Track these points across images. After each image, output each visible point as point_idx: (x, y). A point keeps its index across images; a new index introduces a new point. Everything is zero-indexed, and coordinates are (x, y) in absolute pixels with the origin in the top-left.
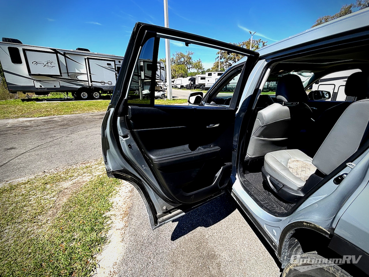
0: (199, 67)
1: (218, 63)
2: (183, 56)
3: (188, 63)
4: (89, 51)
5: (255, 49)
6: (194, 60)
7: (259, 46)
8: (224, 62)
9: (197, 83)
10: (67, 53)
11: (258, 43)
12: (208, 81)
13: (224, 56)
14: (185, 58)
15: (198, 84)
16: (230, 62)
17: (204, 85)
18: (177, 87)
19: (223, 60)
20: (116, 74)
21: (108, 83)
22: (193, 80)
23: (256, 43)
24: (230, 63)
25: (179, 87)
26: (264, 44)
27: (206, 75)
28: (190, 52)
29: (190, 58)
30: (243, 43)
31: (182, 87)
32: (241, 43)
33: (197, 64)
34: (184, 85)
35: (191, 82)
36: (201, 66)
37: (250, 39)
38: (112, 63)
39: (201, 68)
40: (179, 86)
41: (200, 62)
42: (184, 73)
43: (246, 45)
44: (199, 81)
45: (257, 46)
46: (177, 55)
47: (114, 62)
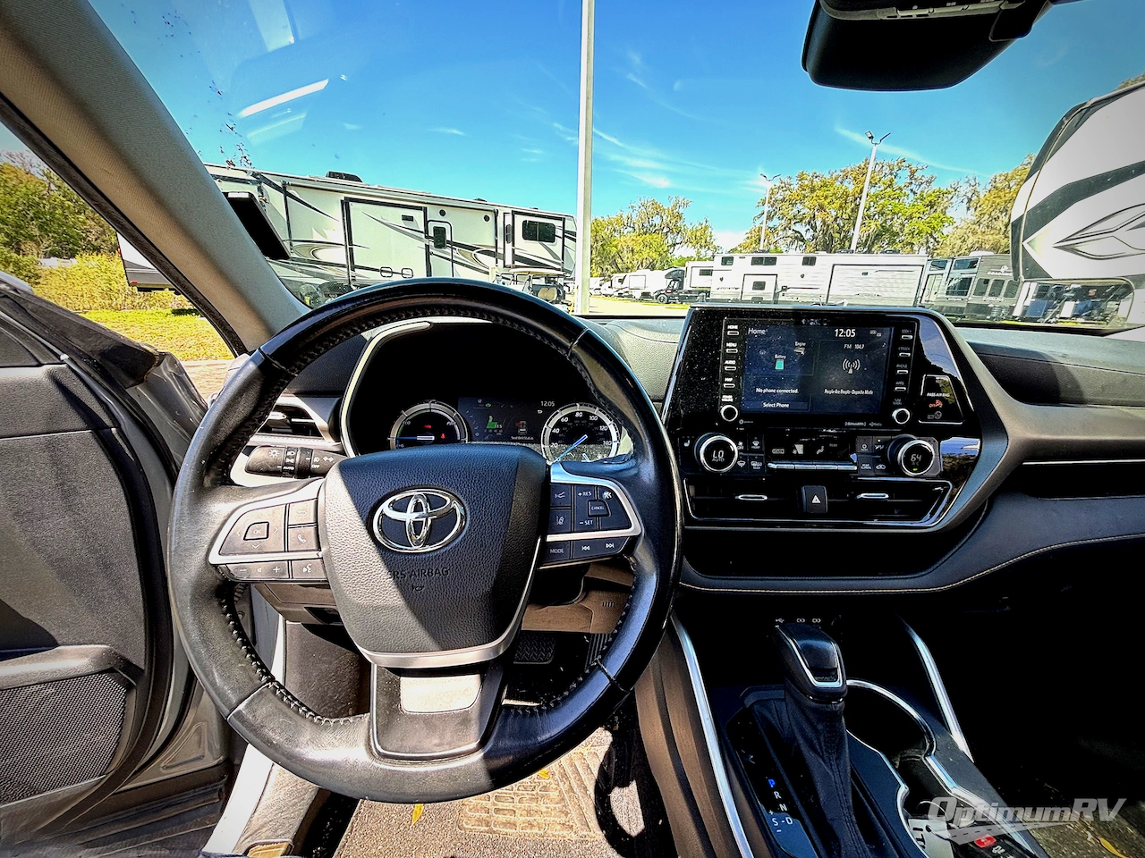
0: (703, 241)
1: (760, 229)
2: (658, 211)
3: (671, 231)
4: (359, 180)
5: (882, 188)
6: (691, 221)
7: (896, 180)
8: (779, 229)
9: (686, 287)
10: (292, 185)
11: (895, 170)
12: (722, 279)
13: (781, 212)
14: (664, 218)
15: (691, 289)
16: (798, 227)
17: (708, 293)
18: (631, 296)
19: (776, 222)
20: (427, 247)
21: (402, 274)
22: (678, 277)
23: (888, 171)
24: (796, 232)
25: (638, 297)
26: (913, 173)
27: (717, 263)
28: (681, 200)
29: (679, 216)
30: (844, 171)
31: (646, 295)
32: (838, 173)
33: (698, 234)
34: (652, 290)
35: (673, 283)
36: (708, 238)
37: (866, 160)
38: (418, 216)
39: (707, 245)
40: (638, 294)
41: (706, 227)
42: (655, 256)
43: (855, 179)
44: (694, 281)
45: (891, 181)
46: (642, 208)
47: (422, 213)
